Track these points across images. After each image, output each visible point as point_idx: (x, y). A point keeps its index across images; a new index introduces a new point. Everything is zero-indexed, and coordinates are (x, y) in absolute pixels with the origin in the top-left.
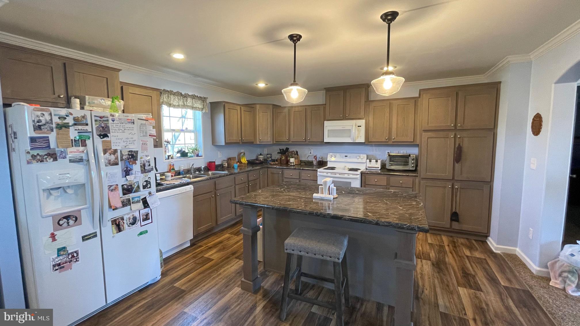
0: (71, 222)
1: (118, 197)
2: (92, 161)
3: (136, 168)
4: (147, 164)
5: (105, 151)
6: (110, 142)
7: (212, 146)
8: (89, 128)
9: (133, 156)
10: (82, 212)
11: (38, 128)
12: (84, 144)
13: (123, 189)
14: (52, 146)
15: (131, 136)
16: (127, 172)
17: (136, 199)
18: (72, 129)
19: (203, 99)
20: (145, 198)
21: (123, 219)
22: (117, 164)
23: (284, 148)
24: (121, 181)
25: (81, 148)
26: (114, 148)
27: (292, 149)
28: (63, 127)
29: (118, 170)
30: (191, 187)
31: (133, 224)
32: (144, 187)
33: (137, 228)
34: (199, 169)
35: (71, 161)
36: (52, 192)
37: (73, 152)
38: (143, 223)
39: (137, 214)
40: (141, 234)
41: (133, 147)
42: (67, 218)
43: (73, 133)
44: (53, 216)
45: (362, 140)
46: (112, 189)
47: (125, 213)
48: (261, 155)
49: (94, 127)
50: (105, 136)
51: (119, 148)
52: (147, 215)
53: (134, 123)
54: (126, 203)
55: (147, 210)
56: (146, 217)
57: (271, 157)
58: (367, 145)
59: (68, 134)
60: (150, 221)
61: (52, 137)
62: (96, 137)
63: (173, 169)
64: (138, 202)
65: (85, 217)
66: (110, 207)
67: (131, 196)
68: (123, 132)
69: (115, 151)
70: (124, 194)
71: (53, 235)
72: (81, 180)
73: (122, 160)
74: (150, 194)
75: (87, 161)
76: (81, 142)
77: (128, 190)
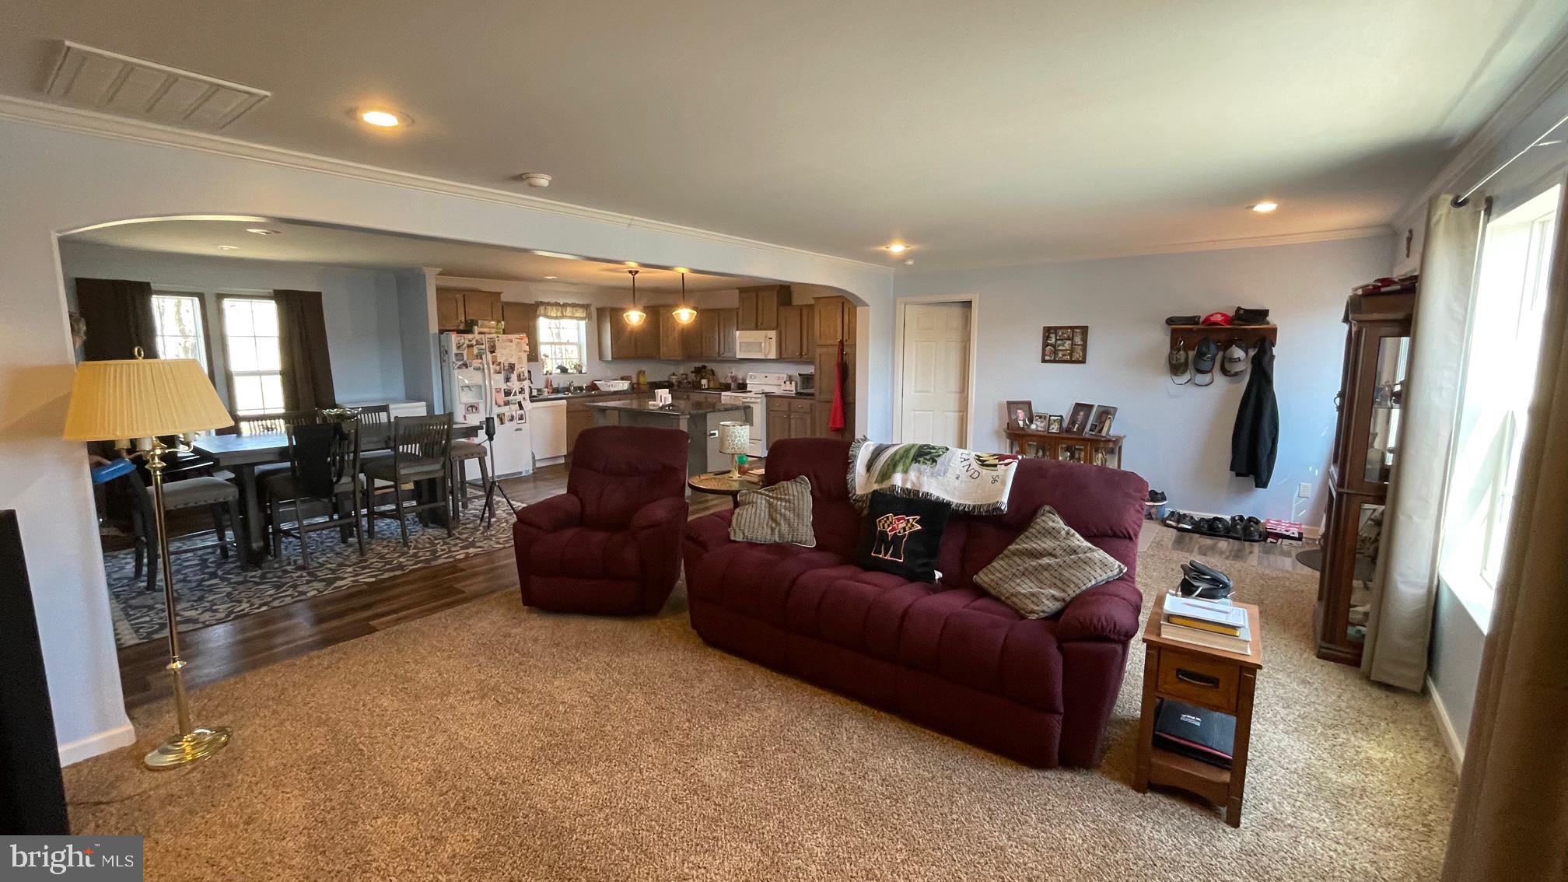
0: (474, 410)
1: (501, 398)
2: (486, 371)
3: (514, 377)
4: (522, 375)
5: (493, 363)
6: (496, 356)
7: (600, 362)
8: (484, 347)
9: (512, 367)
10: (480, 404)
11: (458, 348)
12: (481, 359)
13: (505, 392)
14: (465, 359)
16: (507, 380)
17: (513, 402)
18: (475, 348)
19: (586, 307)
20: (521, 402)
21: (504, 414)
22: (500, 373)
23: (699, 365)
24: (503, 386)
25: (480, 361)
26: (499, 361)
27: (710, 366)
28: (470, 346)
29: (501, 377)
30: (564, 402)
31: (511, 420)
32: (520, 393)
33: (515, 424)
34: (581, 389)
35: (474, 369)
36: (464, 389)
37: (476, 363)
38: (519, 422)
39: (514, 414)
40: (517, 430)
41: (512, 361)
42: (472, 406)
43: (476, 351)
44: (465, 404)
45: (773, 355)
46: (498, 391)
47: (505, 409)
48: (674, 374)
49: (487, 345)
50: (494, 352)
51: (502, 361)
52: (522, 416)
53: (512, 341)
54: (507, 403)
55: (521, 412)
56: (521, 418)
57: (686, 378)
58: (781, 362)
59: (473, 352)
60: (524, 421)
61: (465, 353)
62: (488, 352)
63: (551, 385)
64: (515, 404)
65: (481, 407)
66: (496, 404)
67: (510, 398)
68: (506, 349)
69: (499, 364)
70: (505, 396)
71: (465, 417)
72: (480, 382)
73: (504, 370)
74: (524, 398)
75: (483, 369)
76: (479, 356)
77: (508, 393)
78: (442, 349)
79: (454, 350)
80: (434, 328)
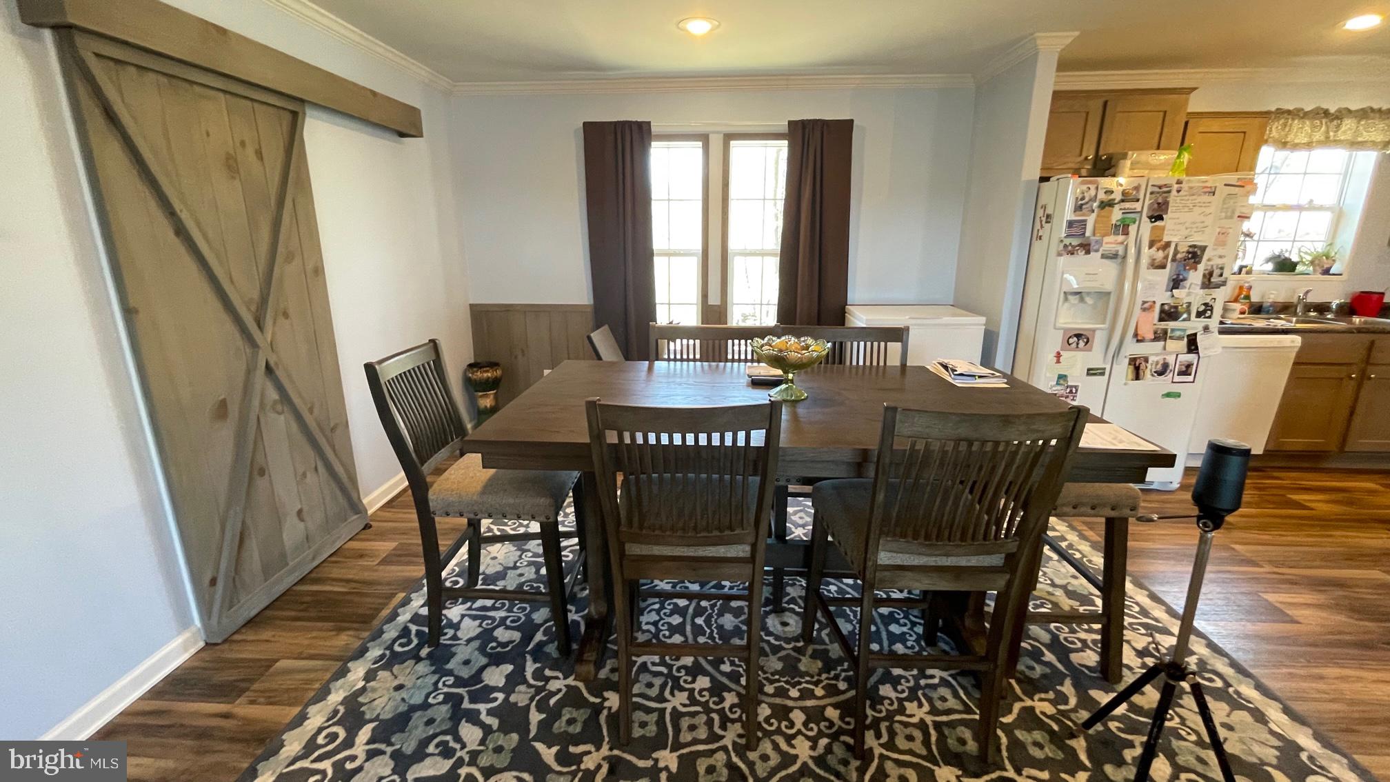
0: (1082, 344)
1: (1151, 322)
2: (1131, 260)
3: (1195, 277)
4: (1217, 272)
5: (1151, 246)
6: (1163, 228)
8: (1138, 206)
9: (1195, 255)
10: (1098, 333)
11: (1078, 208)
12: (1126, 233)
13: (1162, 311)
14: (1088, 234)
15: (1202, 218)
16: (1176, 283)
17: (1178, 334)
18: (1117, 207)
20: (1195, 335)
21: (1146, 360)
22: (1163, 267)
24: (1162, 297)
25: (1121, 238)
26: (1166, 239)
28: (1107, 205)
29: (1164, 276)
30: (1297, 340)
31: (1160, 373)
32: (1199, 315)
33: (1164, 383)
35: (1103, 256)
36: (1070, 297)
37: (1111, 243)
38: (1177, 379)
39: (1171, 360)
40: (1168, 395)
41: (1198, 240)
42: (1078, 336)
43: (1116, 215)
44: (1066, 330)
46: (1147, 308)
47: (1153, 351)
49: (1147, 202)
50: (1160, 218)
51: (1174, 239)
52: (1189, 366)
53: (1214, 193)
54: (1161, 336)
55: (1192, 357)
56: (1186, 370)
59: (1109, 217)
60: (1190, 378)
61: (1091, 220)
62: (1145, 219)
63: (1248, 297)
64: (1180, 338)
65: (1098, 341)
66: (1136, 335)
67: (1171, 325)
68: (1191, 210)
69: (1168, 244)
70: (1161, 320)
71: (1058, 355)
72: (1109, 285)
73: (1174, 260)
74: (1206, 329)
75: (1124, 257)
76: (1123, 228)
77: (1169, 314)
78: (1040, 213)
79: (1069, 215)
80: (1032, 168)
